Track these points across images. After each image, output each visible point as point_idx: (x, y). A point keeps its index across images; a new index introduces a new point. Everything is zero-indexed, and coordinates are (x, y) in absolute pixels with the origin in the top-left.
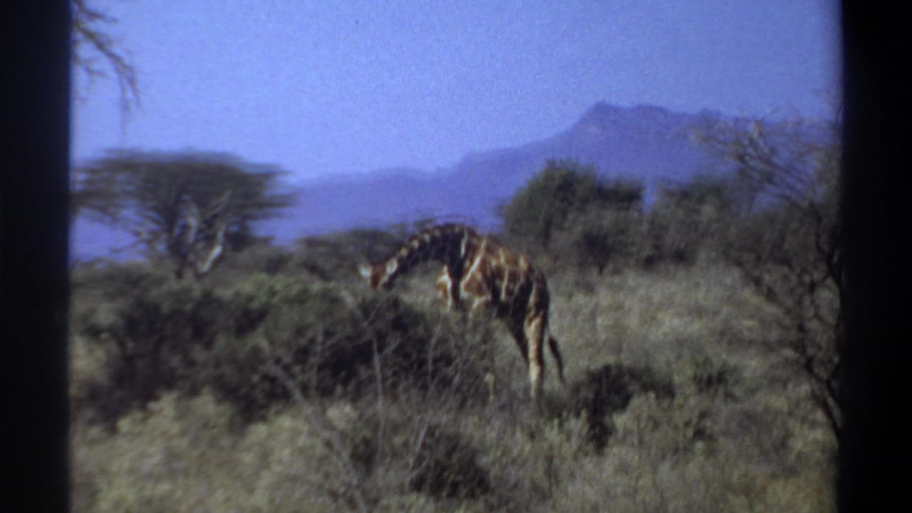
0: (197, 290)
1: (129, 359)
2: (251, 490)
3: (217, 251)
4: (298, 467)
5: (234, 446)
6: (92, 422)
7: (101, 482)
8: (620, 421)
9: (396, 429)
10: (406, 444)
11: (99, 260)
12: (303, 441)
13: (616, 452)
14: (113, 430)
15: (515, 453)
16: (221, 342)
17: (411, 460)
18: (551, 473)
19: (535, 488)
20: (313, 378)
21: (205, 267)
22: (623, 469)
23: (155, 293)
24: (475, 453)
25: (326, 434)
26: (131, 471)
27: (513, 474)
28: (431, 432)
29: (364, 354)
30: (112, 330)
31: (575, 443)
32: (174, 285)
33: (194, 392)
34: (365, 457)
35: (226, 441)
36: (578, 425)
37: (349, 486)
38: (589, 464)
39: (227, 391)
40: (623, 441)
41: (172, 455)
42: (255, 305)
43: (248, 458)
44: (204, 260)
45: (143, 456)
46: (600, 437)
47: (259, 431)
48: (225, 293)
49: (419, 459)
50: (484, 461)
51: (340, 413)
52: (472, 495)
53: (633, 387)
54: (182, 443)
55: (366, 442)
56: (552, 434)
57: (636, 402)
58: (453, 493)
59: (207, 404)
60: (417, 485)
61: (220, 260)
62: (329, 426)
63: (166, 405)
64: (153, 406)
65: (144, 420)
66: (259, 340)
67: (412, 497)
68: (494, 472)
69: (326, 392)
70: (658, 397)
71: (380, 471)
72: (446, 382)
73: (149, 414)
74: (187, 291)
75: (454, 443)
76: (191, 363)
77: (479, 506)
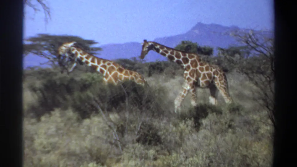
1: (45, 98)
2: (84, 140)
4: (99, 134)
5: (78, 126)
6: (32, 117)
7: (36, 137)
8: (204, 122)
9: (131, 122)
10: (135, 127)
12: (102, 125)
13: (203, 132)
14: (39, 120)
15: (170, 131)
17: (136, 133)
18: (181, 138)
19: (176, 143)
20: (106, 106)
22: (205, 137)
23: (55, 78)
24: (157, 130)
25: (109, 123)
26: (45, 133)
27: (169, 138)
28: (143, 124)
30: (40, 89)
31: (189, 128)
33: (66, 108)
34: (121, 130)
35: (76, 124)
36: (190, 122)
37: (116, 140)
38: (194, 136)
39: (77, 109)
40: (205, 128)
41: (58, 129)
43: (83, 131)
45: (49, 129)
46: (197, 126)
47: (87, 122)
49: (139, 132)
50: (160, 133)
51: (114, 116)
52: (156, 145)
53: (209, 111)
54: (62, 125)
55: (122, 126)
56: (182, 125)
57: (210, 115)
58: (150, 144)
59: (70, 113)
60: (138, 141)
62: (110, 120)
63: (57, 113)
64: (52, 113)
65: (50, 117)
67: (137, 144)
68: (163, 137)
69: (109, 110)
70: (216, 114)
71: (126, 136)
72: (148, 108)
73: (51, 115)
75: (151, 127)
76: (65, 99)
77: (158, 148)
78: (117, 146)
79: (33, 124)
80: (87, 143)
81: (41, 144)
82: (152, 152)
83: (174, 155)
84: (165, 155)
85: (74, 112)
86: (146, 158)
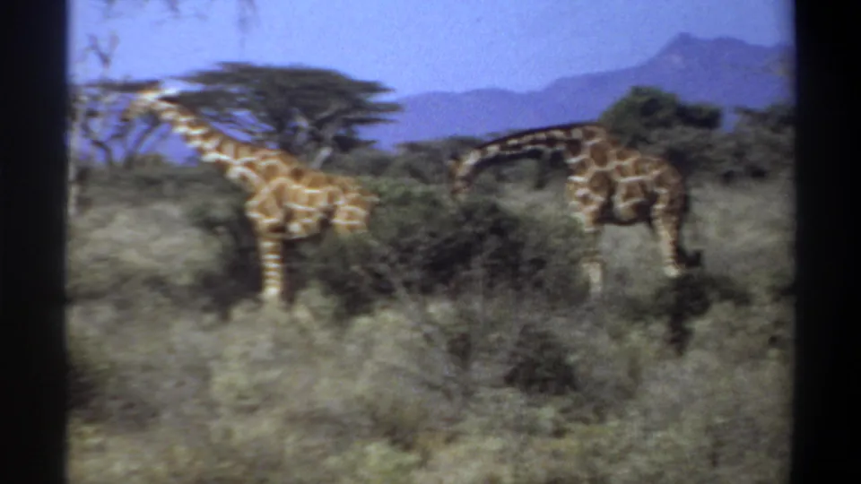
2: (354, 378)
3: (326, 152)
4: (400, 359)
5: (340, 338)
6: (206, 310)
7: (215, 366)
8: (700, 326)
9: (492, 326)
10: (500, 340)
12: (405, 335)
13: (694, 355)
14: (225, 317)
15: (602, 352)
17: (505, 357)
18: (634, 373)
19: (618, 387)
20: (417, 275)
21: (315, 165)
22: (701, 371)
24: (566, 351)
25: (428, 329)
26: (244, 356)
27: (598, 373)
28: (523, 332)
30: (228, 224)
31: (656, 345)
34: (462, 350)
37: (447, 378)
38: (671, 366)
39: (334, 286)
40: (701, 345)
41: (280, 345)
43: (352, 349)
45: (253, 344)
46: (679, 340)
47: (362, 323)
49: (513, 355)
50: (572, 359)
51: (440, 309)
52: (560, 393)
53: (713, 295)
55: (464, 338)
56: (635, 336)
57: (714, 309)
58: (543, 389)
59: (314, 296)
60: (510, 380)
62: (429, 320)
67: (506, 391)
68: (582, 369)
69: (427, 290)
70: (735, 304)
71: (475, 365)
72: (539, 284)
75: (546, 342)
77: (566, 401)
78: (448, 395)
79: (207, 329)
81: (230, 387)
82: (548, 413)
83: (613, 423)
84: (586, 421)
85: (327, 294)
86: (533, 430)
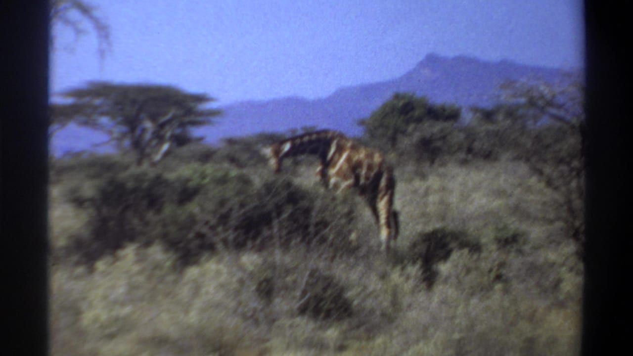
0: (152, 173)
1: (104, 221)
2: (187, 312)
3: (165, 147)
4: (220, 296)
5: (175, 282)
6: (77, 264)
7: (84, 306)
8: (444, 268)
9: (288, 272)
10: (295, 282)
11: (83, 152)
12: (223, 279)
13: (439, 289)
14: (91, 270)
15: (371, 289)
16: (168, 210)
17: (298, 293)
18: (395, 303)
19: (383, 315)
20: (231, 235)
21: (158, 157)
22: (444, 302)
23: (123, 175)
24: (342, 289)
25: (240, 274)
26: (105, 297)
27: (369, 303)
28: (311, 275)
29: (266, 219)
30: (92, 200)
31: (411, 283)
32: (134, 170)
33: (148, 244)
34: (266, 290)
35: (171, 278)
36: (414, 270)
38: (422, 297)
39: (171, 244)
40: (446, 281)
41: (132, 288)
42: (192, 184)
43: (184, 292)
44: (157, 153)
45: (113, 287)
46: (429, 279)
47: (193, 272)
48: (171, 176)
49: (304, 293)
50: (349, 294)
51: (250, 260)
52: (340, 319)
53: (453, 245)
54: (141, 279)
55: (267, 281)
56: (396, 276)
57: (455, 256)
58: (328, 315)
59: (157, 253)
60: (303, 311)
61: (167, 154)
62: (241, 268)
63: (129, 252)
64: (121, 253)
65: (114, 262)
66: (193, 207)
67: (298, 320)
68: (356, 302)
69: (239, 246)
70: (470, 251)
72: (323, 240)
73: (117, 259)
74: (145, 174)
75: (329, 282)
76: (146, 224)
77: (345, 326)
78: (257, 322)
79: (78, 278)
80: (193, 318)
81: (96, 320)
82: (332, 334)
83: (379, 340)
84: (359, 338)
85: (166, 250)
86: (321, 346)
